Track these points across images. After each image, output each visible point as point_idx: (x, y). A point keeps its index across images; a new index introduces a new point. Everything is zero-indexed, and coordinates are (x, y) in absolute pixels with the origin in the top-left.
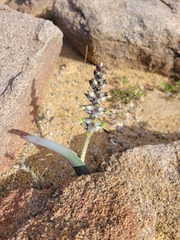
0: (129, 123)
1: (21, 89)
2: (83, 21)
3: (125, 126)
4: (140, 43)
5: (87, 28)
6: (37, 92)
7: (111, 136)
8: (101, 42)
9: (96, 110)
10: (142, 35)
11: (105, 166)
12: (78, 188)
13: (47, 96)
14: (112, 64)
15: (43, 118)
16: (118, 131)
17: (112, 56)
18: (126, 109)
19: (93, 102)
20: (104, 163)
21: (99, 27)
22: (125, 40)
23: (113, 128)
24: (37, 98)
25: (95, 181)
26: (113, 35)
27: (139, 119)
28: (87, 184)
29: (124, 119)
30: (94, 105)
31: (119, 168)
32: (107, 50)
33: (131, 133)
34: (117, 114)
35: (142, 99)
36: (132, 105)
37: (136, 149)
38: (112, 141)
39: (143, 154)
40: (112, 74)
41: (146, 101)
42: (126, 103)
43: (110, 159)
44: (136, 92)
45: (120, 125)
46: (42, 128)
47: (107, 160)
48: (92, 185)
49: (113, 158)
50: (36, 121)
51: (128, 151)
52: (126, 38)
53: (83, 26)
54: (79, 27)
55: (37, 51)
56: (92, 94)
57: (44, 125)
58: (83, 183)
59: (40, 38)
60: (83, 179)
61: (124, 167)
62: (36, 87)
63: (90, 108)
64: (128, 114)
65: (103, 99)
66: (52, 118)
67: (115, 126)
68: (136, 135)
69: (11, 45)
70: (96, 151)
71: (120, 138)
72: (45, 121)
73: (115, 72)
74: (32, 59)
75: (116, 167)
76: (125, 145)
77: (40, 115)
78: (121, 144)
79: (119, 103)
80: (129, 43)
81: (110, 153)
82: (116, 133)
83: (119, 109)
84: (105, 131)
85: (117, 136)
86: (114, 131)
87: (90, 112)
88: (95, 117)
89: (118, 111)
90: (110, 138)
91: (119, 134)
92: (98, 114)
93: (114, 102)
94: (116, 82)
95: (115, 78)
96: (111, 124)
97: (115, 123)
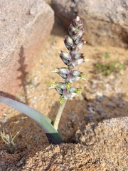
0: (108, 93)
1: (6, 53)
2: (73, 5)
3: (104, 96)
4: (122, 22)
5: (75, 10)
6: (27, 60)
7: (90, 104)
8: (88, 21)
9: (71, 75)
10: (124, 15)
11: (80, 135)
12: (44, 161)
13: (37, 65)
14: (96, 41)
15: (30, 83)
16: (97, 100)
17: (97, 34)
18: (106, 80)
19: (68, 64)
20: (78, 132)
21: (86, 8)
22: (108, 20)
23: (92, 97)
24: (26, 66)
25: (64, 154)
26: (98, 15)
27: (118, 90)
28: (54, 157)
29: (104, 89)
31: (94, 139)
32: (92, 28)
33: (110, 103)
34: (97, 84)
35: (122, 72)
36: (112, 77)
37: (114, 120)
38: (90, 109)
39: (121, 127)
41: (125, 75)
42: (106, 75)
43: (85, 128)
44: (116, 66)
45: (100, 94)
46: (28, 92)
47: (83, 128)
48: (59, 159)
49: (88, 127)
50: (24, 86)
51: (105, 121)
52: (109, 17)
53: (72, 8)
54: (69, 10)
55: (28, 23)
57: (30, 90)
58: (50, 154)
59: (32, 12)
60: (51, 149)
61: (99, 139)
62: (26, 55)
64: (107, 86)
66: (38, 84)
67: (94, 95)
68: (114, 105)
69: (6, 18)
70: (74, 117)
71: (99, 107)
72: (31, 86)
73: (98, 48)
74: (22, 29)
75: (90, 138)
76: (103, 114)
77: (28, 80)
78: (99, 113)
79: (100, 75)
80: (112, 22)
81: (87, 120)
82: (95, 102)
83: (99, 80)
84: (85, 99)
85: (96, 105)
86: (93, 100)
87: (65, 76)
88: (69, 82)
89: (99, 82)
90: (88, 106)
91: (98, 103)
92: (74, 79)
93: (95, 74)
94: (99, 57)
95: (97, 54)
96: (91, 93)
97: (95, 92)
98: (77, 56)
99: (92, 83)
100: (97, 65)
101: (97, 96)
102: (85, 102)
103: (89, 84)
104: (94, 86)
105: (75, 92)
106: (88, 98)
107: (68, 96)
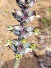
7: (41, 60)
16: (47, 56)
19: (21, 21)
23: (42, 53)
30: (22, 24)
34: (45, 39)
40: (39, 5)
56: (20, 13)
63: (18, 28)
65: (32, 18)
67: (44, 51)
73: (41, 3)
82: (45, 57)
83: (46, 35)
84: (35, 55)
85: (47, 60)
86: (43, 55)
87: (19, 33)
88: (23, 38)
89: (46, 37)
90: (39, 63)
91: (48, 58)
92: (27, 35)
93: (42, 29)
94: (43, 12)
95: (41, 9)
96: (40, 49)
97: (44, 48)
98: (30, 13)
99: (39, 39)
100: (43, 20)
101: (47, 51)
102: (35, 59)
103: (37, 40)
104: (42, 42)
105: (30, 47)
106: (38, 54)
107: (23, 52)
